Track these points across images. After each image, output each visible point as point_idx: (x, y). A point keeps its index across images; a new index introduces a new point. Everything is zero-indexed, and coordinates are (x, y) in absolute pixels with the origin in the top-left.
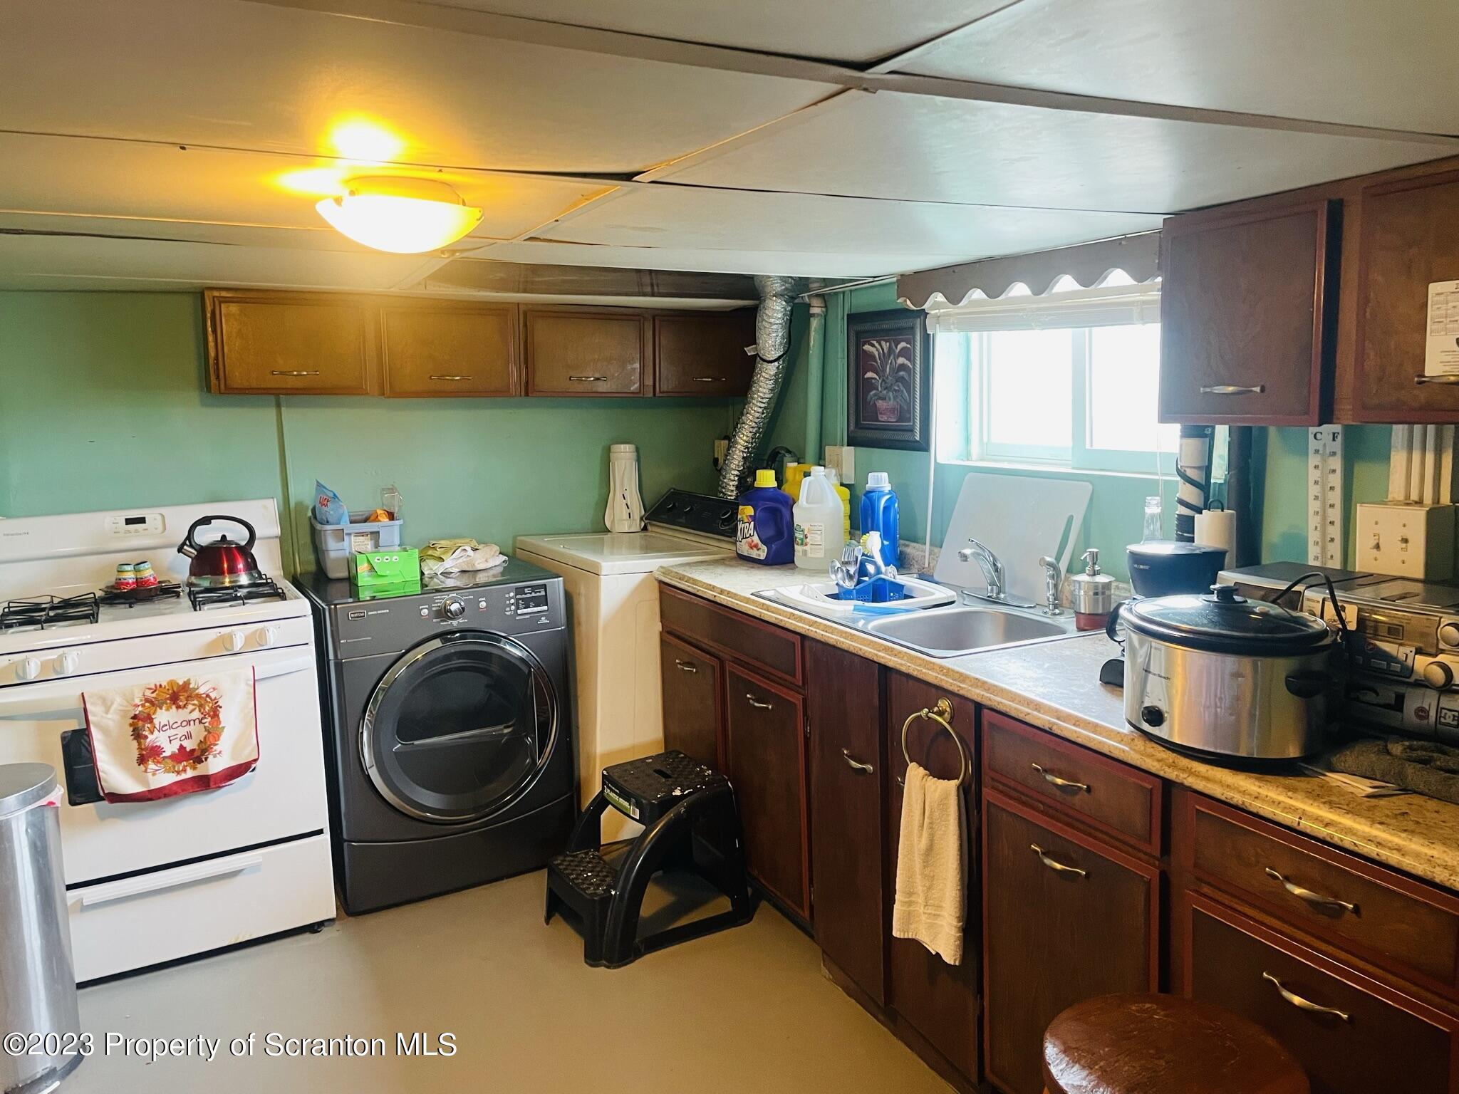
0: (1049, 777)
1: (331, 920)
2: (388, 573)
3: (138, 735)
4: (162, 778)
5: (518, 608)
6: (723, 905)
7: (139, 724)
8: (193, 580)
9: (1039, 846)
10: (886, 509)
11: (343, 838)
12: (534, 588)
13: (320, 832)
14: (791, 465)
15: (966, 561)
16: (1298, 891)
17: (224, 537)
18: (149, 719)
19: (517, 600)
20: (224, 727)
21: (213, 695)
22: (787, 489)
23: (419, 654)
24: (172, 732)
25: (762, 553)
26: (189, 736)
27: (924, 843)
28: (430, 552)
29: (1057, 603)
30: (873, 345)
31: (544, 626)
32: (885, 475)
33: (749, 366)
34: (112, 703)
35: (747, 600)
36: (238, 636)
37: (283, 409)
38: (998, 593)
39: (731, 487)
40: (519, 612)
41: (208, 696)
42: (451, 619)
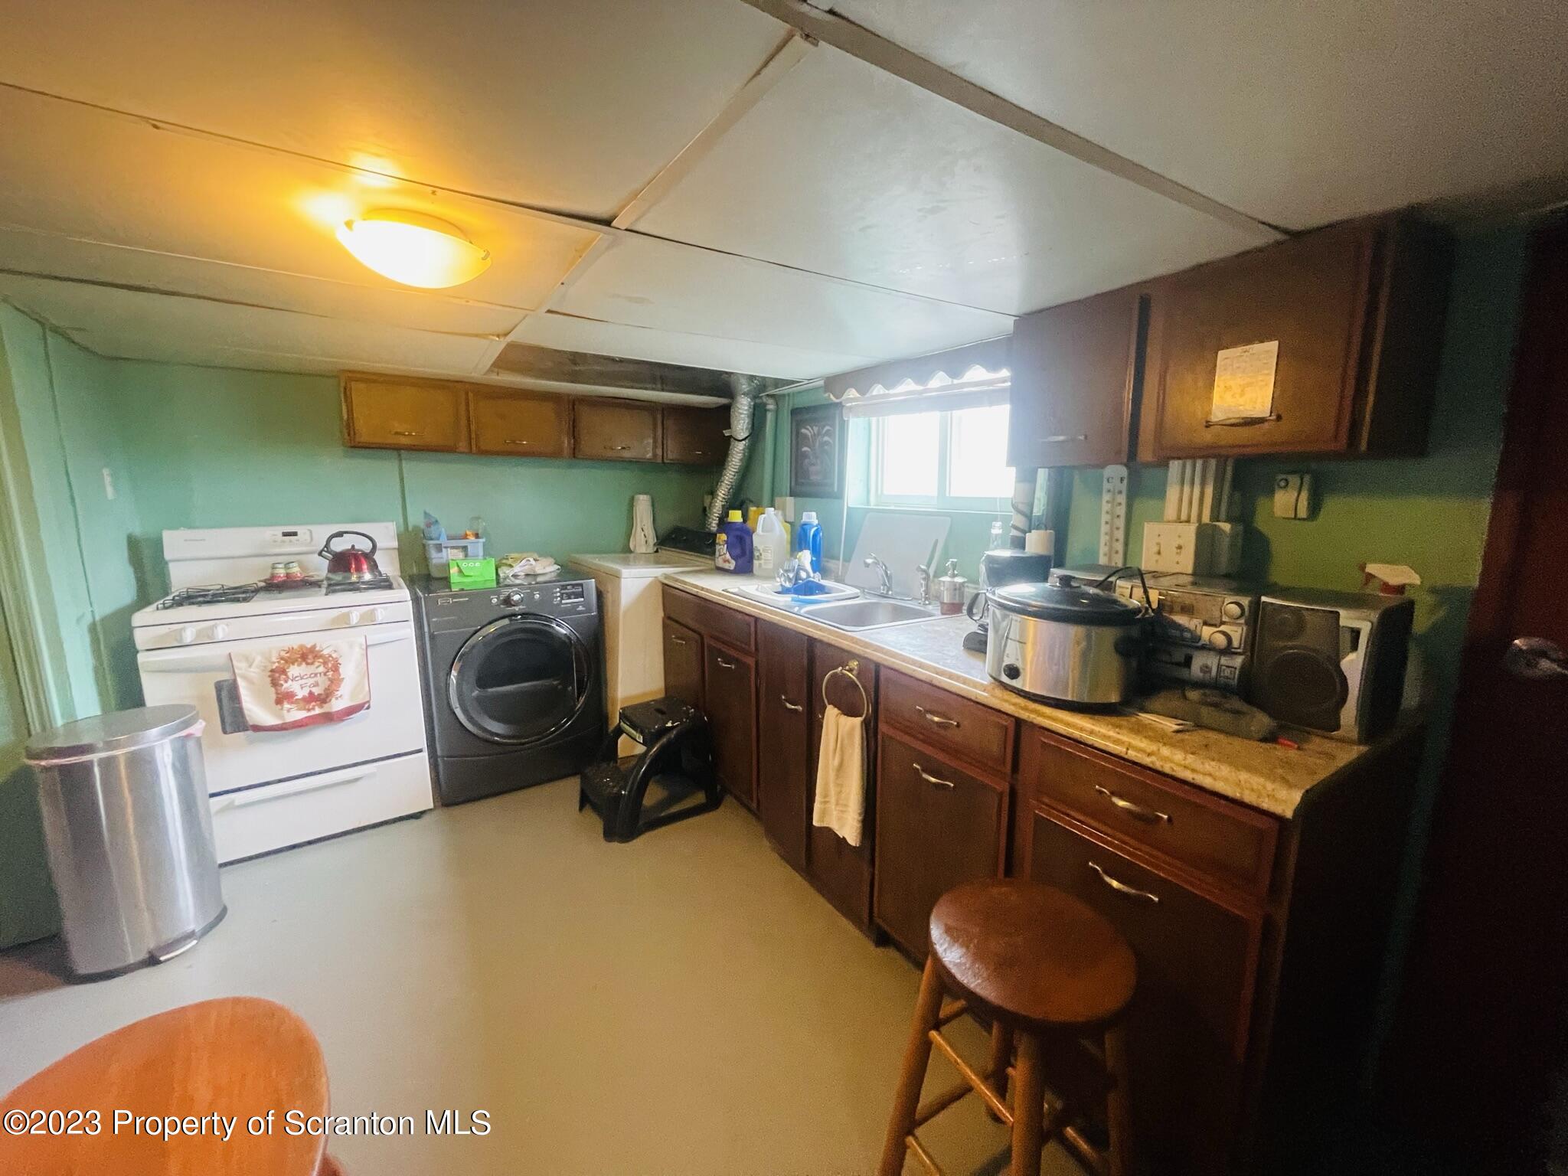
0: (929, 716)
1: (431, 810)
2: (472, 574)
3: (275, 683)
4: (297, 714)
5: (562, 599)
6: (700, 798)
7: (276, 675)
8: (330, 575)
9: (919, 765)
10: (815, 536)
11: (437, 755)
12: (573, 586)
13: (420, 751)
14: (753, 509)
15: (868, 567)
16: (1121, 803)
17: (353, 546)
18: (284, 672)
19: (562, 594)
20: (343, 679)
21: (334, 655)
22: (749, 524)
23: (492, 629)
24: (303, 681)
25: (732, 565)
26: (316, 685)
27: (836, 762)
28: (504, 561)
29: (928, 596)
30: (808, 429)
31: (580, 612)
32: (814, 514)
33: (726, 443)
34: (254, 660)
35: (719, 594)
36: (354, 615)
37: (404, 462)
38: (888, 591)
39: (714, 525)
40: (563, 601)
41: (330, 656)
42: (514, 606)
